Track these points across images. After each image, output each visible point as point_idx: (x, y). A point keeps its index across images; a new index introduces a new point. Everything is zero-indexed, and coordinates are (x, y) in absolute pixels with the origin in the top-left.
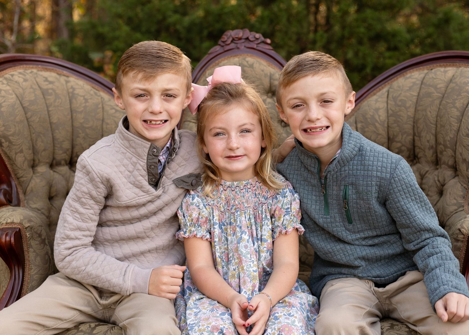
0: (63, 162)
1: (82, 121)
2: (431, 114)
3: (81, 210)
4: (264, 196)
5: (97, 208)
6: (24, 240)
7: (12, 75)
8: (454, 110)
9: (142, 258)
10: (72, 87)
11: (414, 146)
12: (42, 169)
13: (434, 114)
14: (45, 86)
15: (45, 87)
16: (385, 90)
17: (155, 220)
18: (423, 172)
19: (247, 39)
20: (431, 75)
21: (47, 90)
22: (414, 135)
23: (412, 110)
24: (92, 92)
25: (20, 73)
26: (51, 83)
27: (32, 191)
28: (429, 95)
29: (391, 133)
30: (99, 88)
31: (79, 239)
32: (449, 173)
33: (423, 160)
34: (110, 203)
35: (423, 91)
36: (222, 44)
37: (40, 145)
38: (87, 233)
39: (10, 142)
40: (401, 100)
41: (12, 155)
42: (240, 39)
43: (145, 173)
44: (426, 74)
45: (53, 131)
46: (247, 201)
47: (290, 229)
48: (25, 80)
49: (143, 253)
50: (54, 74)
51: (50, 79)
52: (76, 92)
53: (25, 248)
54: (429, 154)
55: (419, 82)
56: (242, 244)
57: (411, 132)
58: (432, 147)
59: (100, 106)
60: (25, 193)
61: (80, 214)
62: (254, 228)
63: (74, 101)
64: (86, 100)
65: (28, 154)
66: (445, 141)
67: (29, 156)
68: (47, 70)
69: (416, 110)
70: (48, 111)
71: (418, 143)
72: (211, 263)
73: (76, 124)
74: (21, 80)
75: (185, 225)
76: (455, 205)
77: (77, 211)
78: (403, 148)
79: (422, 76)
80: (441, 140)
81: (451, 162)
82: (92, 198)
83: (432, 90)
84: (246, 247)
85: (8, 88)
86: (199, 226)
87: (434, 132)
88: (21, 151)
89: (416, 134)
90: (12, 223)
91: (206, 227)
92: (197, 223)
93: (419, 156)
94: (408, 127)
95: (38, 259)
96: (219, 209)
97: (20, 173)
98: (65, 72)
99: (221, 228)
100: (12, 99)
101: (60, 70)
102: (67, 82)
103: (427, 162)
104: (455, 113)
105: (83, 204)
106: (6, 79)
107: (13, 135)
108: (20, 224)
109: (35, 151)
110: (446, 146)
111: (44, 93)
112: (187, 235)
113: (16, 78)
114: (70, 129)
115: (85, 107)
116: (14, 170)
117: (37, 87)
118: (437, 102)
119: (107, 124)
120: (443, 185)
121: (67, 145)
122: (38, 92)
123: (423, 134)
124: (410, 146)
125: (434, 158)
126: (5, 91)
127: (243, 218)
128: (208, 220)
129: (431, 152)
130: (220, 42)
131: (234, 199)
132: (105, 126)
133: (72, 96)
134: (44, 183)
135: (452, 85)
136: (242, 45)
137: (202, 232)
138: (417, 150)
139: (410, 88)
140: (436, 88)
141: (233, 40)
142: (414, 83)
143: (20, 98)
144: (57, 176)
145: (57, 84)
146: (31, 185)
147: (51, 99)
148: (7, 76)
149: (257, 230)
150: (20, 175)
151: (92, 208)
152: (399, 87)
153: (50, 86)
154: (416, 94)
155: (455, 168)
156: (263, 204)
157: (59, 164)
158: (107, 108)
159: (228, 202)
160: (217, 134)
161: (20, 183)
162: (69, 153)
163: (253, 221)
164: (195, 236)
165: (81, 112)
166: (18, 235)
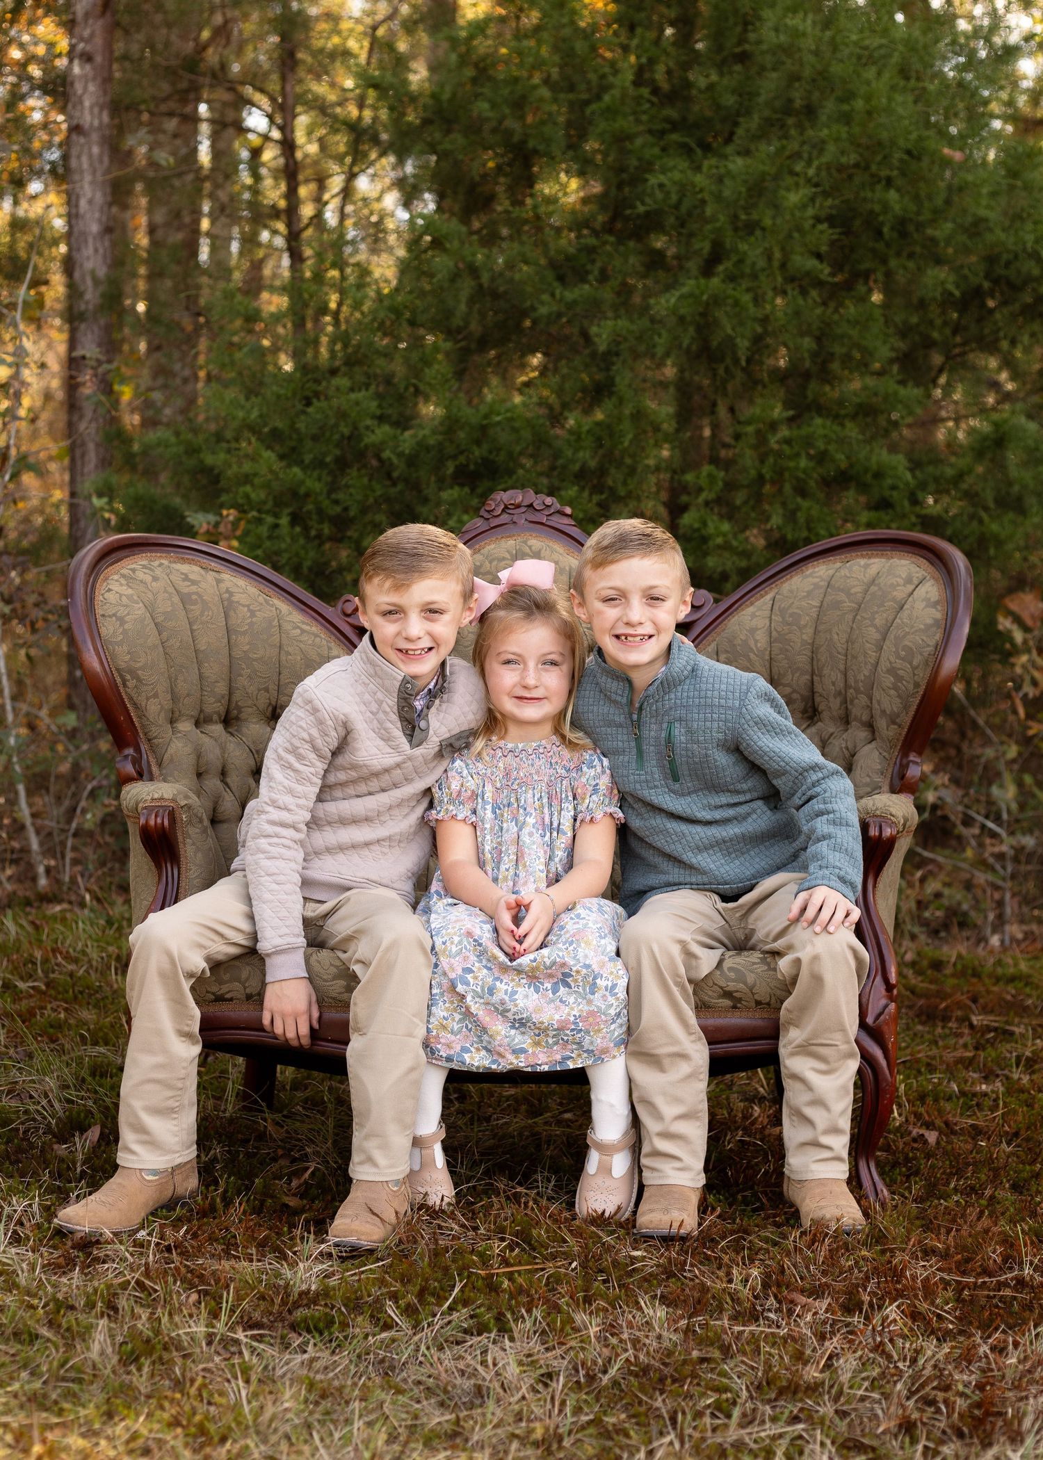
0: (215, 717)
1: (246, 648)
2: (839, 639)
3: (297, 765)
4: (564, 767)
5: (320, 766)
6: (178, 825)
7: (134, 570)
8: (872, 630)
9: (365, 852)
10: (227, 591)
11: (813, 692)
12: (186, 726)
13: (844, 637)
14: (185, 588)
15: (186, 590)
16: (769, 597)
17: (397, 794)
18: (825, 735)
19: (531, 506)
20: (844, 572)
21: (189, 594)
22: (813, 674)
23: (810, 631)
24: (261, 599)
25: (144, 567)
26: (194, 582)
27: (171, 760)
28: (837, 605)
29: (775, 670)
30: (271, 593)
31: (289, 810)
32: (863, 734)
33: (825, 715)
34: (340, 760)
35: (829, 598)
36: (486, 515)
37: (182, 687)
38: (302, 802)
39: (139, 680)
40: (792, 615)
41: (141, 700)
42: (518, 506)
43: (395, 718)
44: (838, 570)
45: (199, 663)
46: (538, 772)
47: (599, 815)
48: (155, 579)
49: (367, 844)
50: (196, 569)
51: (192, 577)
52: (235, 599)
53: (180, 839)
54: (835, 704)
55: (824, 584)
56: (526, 831)
57: (808, 668)
58: (840, 693)
59: (275, 623)
60: (160, 765)
61: (296, 771)
62: (546, 810)
63: (232, 613)
64: (253, 613)
65: (165, 700)
66: (856, 681)
67: (168, 705)
68: (184, 561)
69: (816, 632)
70: (192, 631)
71: (818, 688)
72: (474, 859)
73: (237, 653)
74: (148, 579)
75: (441, 801)
76: (867, 785)
77: (290, 767)
78: (795, 696)
79: (831, 572)
80: (851, 681)
81: (865, 718)
82: (315, 749)
83: (842, 596)
84: (531, 834)
85: (130, 591)
86: (461, 803)
87: (842, 667)
88: (156, 696)
89: (814, 672)
90: (161, 799)
91: (469, 806)
92: (457, 799)
93: (821, 708)
94: (802, 660)
95: (199, 855)
96: (493, 783)
97: (154, 730)
98: (214, 564)
99: (494, 812)
100: (139, 610)
101: (205, 560)
102: (218, 581)
103: (832, 718)
104: (873, 634)
105: (300, 757)
106: (123, 576)
107: (141, 668)
108: (174, 800)
109: (175, 698)
110: (857, 690)
111: (185, 599)
112: (440, 817)
113: (140, 575)
114: (226, 661)
115: (251, 624)
116: (143, 726)
117: (171, 590)
118: (849, 617)
119: (288, 653)
120: (853, 756)
121: (221, 688)
122: (176, 599)
123: (826, 671)
124: (806, 693)
125: (842, 712)
126: (128, 597)
127: (530, 795)
128: (474, 796)
129: (838, 701)
130: (482, 512)
131: (518, 770)
132: (283, 658)
133: (228, 606)
134: (189, 749)
135: (873, 589)
136: (521, 518)
137: (463, 812)
138: (817, 699)
139: (809, 593)
140: (848, 594)
141: (506, 507)
142: (816, 586)
143: (150, 608)
144: (205, 739)
145: (203, 585)
146: (171, 751)
147: (196, 609)
148: (124, 571)
149: (551, 815)
150: (153, 734)
151: (313, 765)
152: (791, 591)
153: (194, 588)
154: (816, 603)
155: (870, 726)
156: (563, 778)
157: (208, 720)
158: (287, 627)
159: (507, 774)
160: (508, 662)
161: (152, 748)
162: (224, 702)
163: (545, 800)
164: (454, 817)
165: (244, 633)
166: (172, 815)
